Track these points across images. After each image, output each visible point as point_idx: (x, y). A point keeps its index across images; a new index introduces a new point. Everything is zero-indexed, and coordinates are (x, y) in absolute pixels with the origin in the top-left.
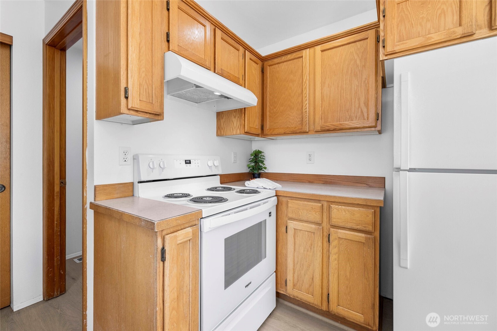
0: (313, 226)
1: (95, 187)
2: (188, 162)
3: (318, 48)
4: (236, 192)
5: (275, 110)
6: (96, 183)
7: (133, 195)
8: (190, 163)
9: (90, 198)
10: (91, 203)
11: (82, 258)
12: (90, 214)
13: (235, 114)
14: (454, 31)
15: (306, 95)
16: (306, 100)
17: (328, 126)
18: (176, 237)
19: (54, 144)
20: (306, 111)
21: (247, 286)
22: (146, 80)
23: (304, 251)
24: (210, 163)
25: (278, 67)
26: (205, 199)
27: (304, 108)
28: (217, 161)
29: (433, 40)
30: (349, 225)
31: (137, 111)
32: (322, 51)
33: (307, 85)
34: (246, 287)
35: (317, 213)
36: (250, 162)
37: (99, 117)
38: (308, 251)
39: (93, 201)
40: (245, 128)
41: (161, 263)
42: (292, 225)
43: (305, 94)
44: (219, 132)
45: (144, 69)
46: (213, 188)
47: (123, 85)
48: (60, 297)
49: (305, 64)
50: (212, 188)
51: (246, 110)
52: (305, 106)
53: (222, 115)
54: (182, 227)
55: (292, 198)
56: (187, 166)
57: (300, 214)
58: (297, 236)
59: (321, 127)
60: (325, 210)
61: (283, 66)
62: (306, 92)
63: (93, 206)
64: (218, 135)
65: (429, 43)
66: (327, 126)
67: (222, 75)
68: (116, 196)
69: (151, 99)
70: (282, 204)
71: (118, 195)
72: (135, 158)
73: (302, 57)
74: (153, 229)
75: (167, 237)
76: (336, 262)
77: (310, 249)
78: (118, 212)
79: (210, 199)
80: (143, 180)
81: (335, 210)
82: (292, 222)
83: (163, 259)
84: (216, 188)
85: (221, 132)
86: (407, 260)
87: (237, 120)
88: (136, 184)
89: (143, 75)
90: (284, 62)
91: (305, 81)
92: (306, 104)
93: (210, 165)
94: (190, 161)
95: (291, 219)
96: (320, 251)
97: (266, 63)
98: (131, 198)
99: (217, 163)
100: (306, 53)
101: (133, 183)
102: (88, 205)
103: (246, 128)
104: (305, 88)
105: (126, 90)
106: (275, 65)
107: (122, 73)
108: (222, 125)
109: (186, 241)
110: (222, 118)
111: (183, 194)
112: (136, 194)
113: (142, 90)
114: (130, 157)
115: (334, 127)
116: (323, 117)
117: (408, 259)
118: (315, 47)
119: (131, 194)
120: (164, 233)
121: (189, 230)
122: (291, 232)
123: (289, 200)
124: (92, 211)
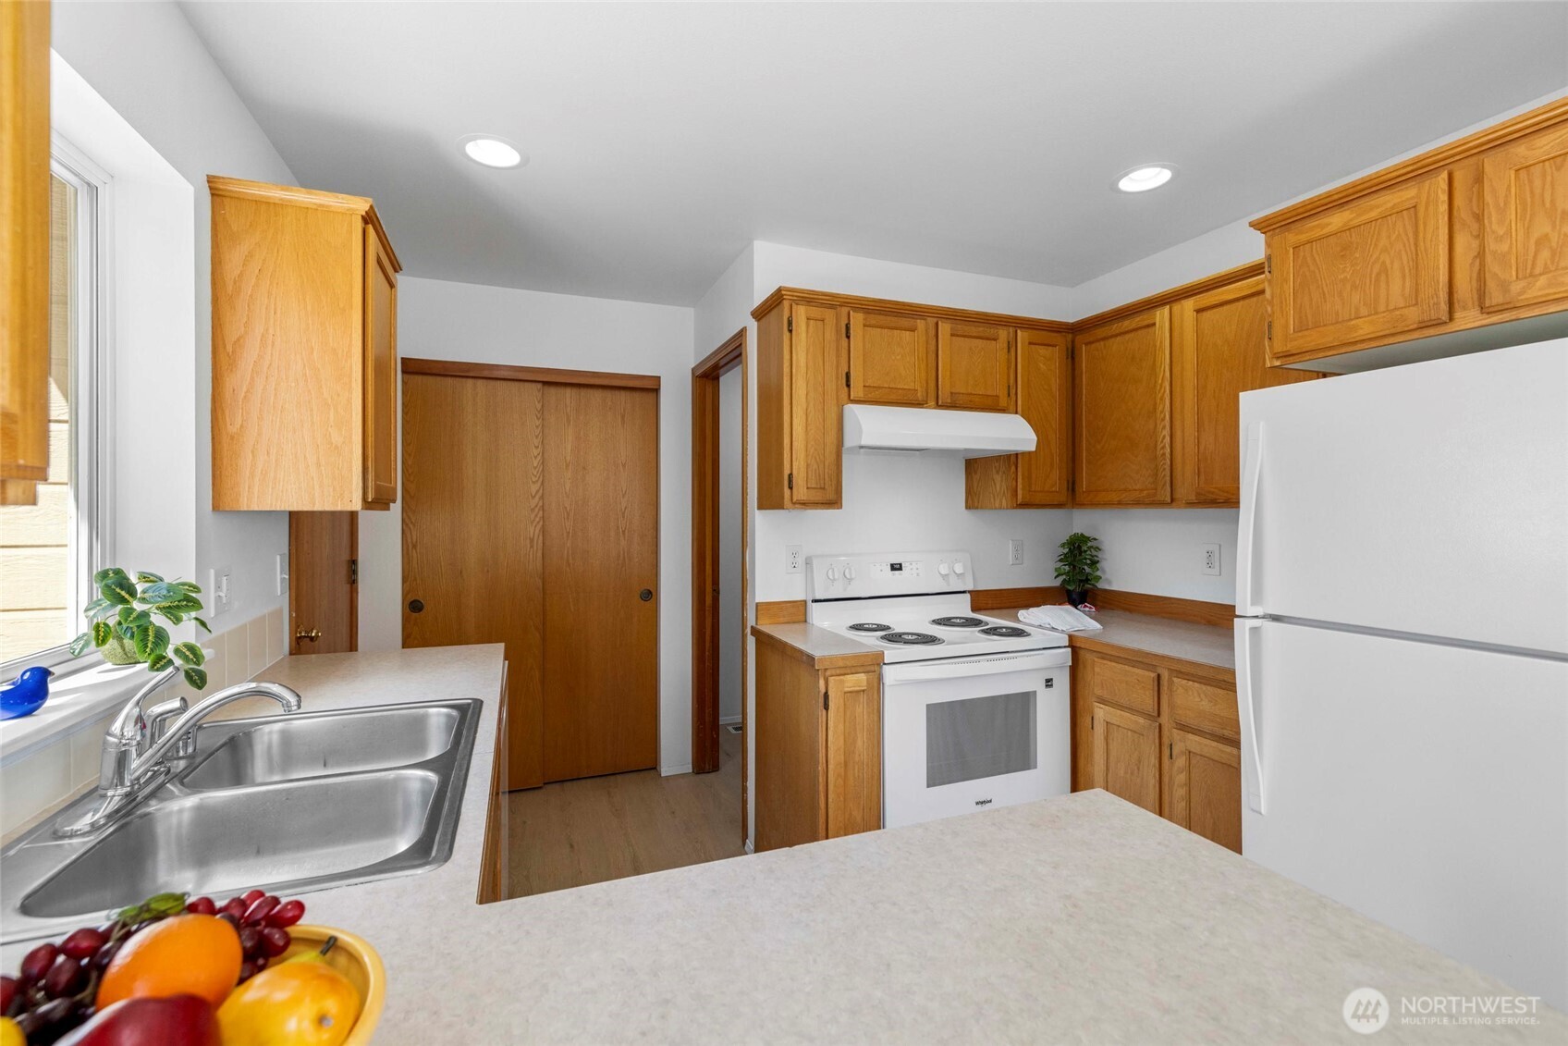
0: (1141, 720)
1: (757, 605)
2: (896, 567)
3: (1189, 305)
4: (979, 631)
5: (1099, 447)
6: (757, 601)
7: (806, 621)
8: (900, 569)
9: (751, 621)
10: (752, 627)
11: (742, 728)
12: (751, 643)
13: (997, 464)
14: (1401, 315)
15: (1162, 415)
16: (1164, 427)
17: (1213, 493)
18: (842, 682)
19: (705, 529)
20: (1164, 454)
21: (982, 803)
22: (815, 458)
23: (1126, 773)
24: (944, 569)
25: (1105, 345)
26: (905, 637)
27: (1159, 447)
28: (961, 564)
29: (1361, 332)
30: (1207, 726)
31: (804, 504)
32: (1199, 311)
33: (1164, 392)
34: (977, 803)
35: (1147, 693)
36: (1061, 560)
37: (761, 507)
38: (1132, 774)
39: (754, 624)
40: (1017, 495)
41: (824, 711)
42: (1101, 712)
43: (1161, 412)
44: (970, 501)
45: (813, 443)
46: (944, 619)
47: (787, 472)
48: (713, 774)
49: (1161, 342)
50: (941, 619)
51: (1019, 456)
52: (1162, 442)
53: (976, 466)
54: (853, 671)
55: (1104, 656)
56: (894, 574)
57: (1117, 691)
58: (1113, 740)
59: (1198, 494)
60: (1166, 688)
61: (1115, 345)
62: (1164, 408)
63: (755, 632)
64: (968, 507)
65: (1354, 338)
66: (1209, 492)
67: (953, 406)
68: (782, 620)
69: (822, 482)
70: (1085, 667)
71: (786, 620)
72: (808, 562)
73: (1154, 324)
74: (813, 666)
75: (831, 679)
76: (1183, 804)
77: (1136, 771)
78: (780, 642)
79: (914, 637)
80: (817, 598)
81: (1181, 690)
82: (1102, 706)
83: (826, 707)
84: (949, 619)
85: (973, 500)
86: (1259, 796)
87: (1002, 477)
88: (809, 603)
89: (812, 450)
90: (1116, 335)
91: (1160, 381)
92: (1164, 437)
93: (943, 573)
94: (900, 565)
95: (1103, 701)
96: (1155, 776)
97: (1079, 338)
98: (802, 625)
99: (959, 569)
100: (1162, 315)
101: (805, 602)
102: (748, 631)
103: (1020, 497)
104: (1162, 399)
105: (790, 476)
106: (1098, 344)
107: (785, 456)
108: (975, 484)
109: (860, 691)
110: (976, 473)
111: (878, 625)
112: (809, 620)
113: (810, 473)
114: (800, 561)
115: (1225, 494)
116: (1202, 470)
117: (1262, 795)
118: (1183, 301)
119: (804, 619)
120: (828, 673)
121: (862, 677)
122: (1099, 729)
123: (1096, 659)
124: (754, 639)
